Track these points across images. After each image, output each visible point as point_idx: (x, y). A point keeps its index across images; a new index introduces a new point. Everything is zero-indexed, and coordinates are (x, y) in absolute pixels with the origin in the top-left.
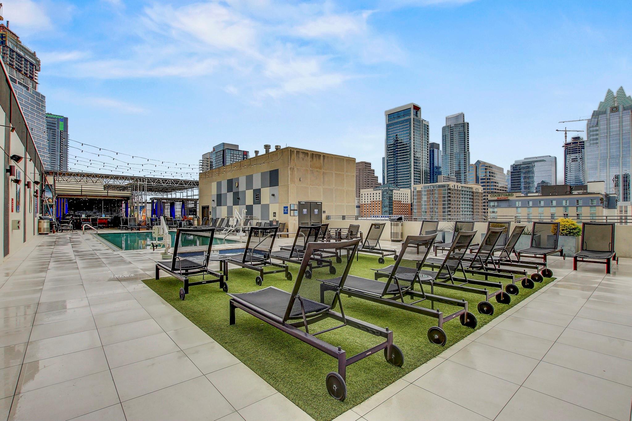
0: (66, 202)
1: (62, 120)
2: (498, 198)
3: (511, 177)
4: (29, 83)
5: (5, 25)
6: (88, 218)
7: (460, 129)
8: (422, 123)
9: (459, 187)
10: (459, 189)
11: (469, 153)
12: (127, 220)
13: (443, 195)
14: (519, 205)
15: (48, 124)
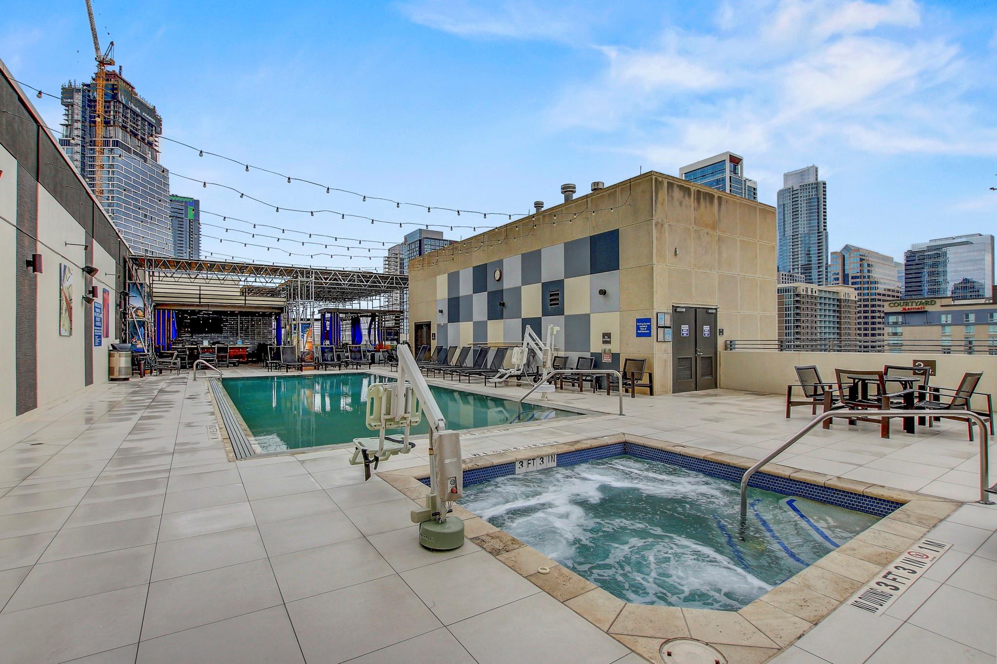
0: (173, 318)
1: (191, 204)
2: (904, 309)
3: (906, 274)
4: (147, 152)
5: (117, 72)
6: (212, 346)
7: (809, 193)
8: (745, 184)
9: (814, 292)
10: (814, 294)
11: (827, 233)
12: (278, 349)
13: (786, 305)
14: (946, 321)
15: (173, 210)
